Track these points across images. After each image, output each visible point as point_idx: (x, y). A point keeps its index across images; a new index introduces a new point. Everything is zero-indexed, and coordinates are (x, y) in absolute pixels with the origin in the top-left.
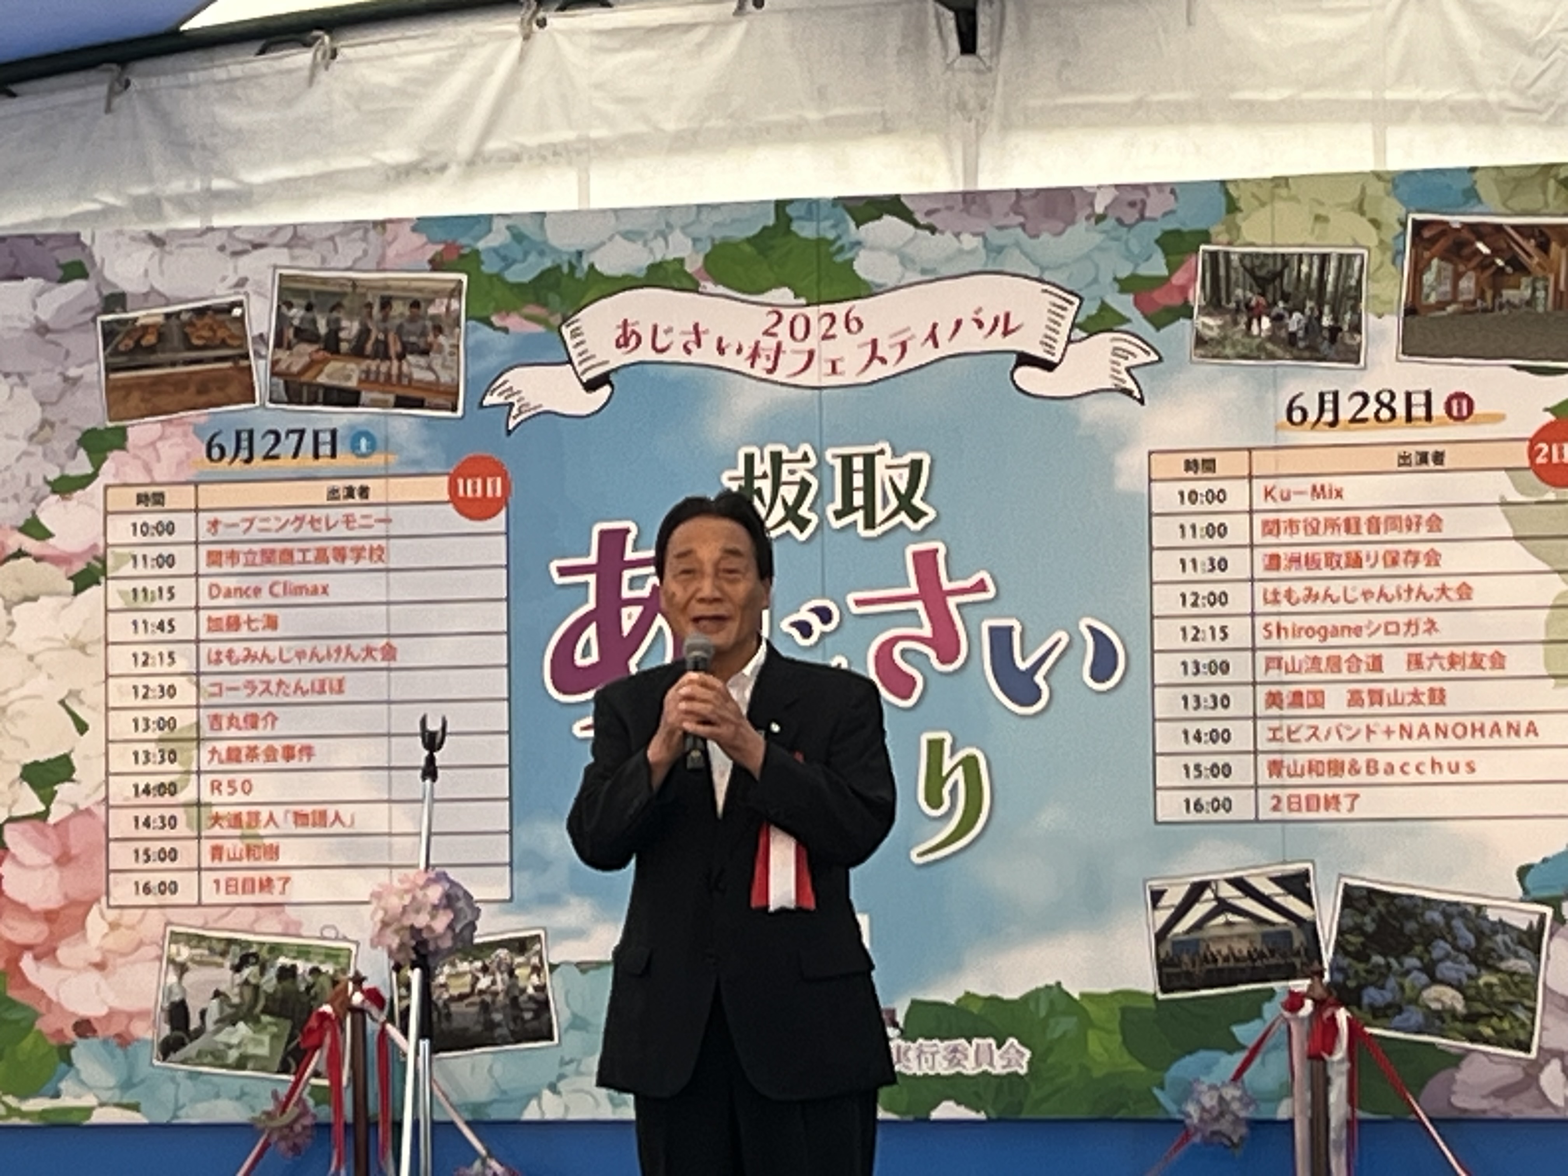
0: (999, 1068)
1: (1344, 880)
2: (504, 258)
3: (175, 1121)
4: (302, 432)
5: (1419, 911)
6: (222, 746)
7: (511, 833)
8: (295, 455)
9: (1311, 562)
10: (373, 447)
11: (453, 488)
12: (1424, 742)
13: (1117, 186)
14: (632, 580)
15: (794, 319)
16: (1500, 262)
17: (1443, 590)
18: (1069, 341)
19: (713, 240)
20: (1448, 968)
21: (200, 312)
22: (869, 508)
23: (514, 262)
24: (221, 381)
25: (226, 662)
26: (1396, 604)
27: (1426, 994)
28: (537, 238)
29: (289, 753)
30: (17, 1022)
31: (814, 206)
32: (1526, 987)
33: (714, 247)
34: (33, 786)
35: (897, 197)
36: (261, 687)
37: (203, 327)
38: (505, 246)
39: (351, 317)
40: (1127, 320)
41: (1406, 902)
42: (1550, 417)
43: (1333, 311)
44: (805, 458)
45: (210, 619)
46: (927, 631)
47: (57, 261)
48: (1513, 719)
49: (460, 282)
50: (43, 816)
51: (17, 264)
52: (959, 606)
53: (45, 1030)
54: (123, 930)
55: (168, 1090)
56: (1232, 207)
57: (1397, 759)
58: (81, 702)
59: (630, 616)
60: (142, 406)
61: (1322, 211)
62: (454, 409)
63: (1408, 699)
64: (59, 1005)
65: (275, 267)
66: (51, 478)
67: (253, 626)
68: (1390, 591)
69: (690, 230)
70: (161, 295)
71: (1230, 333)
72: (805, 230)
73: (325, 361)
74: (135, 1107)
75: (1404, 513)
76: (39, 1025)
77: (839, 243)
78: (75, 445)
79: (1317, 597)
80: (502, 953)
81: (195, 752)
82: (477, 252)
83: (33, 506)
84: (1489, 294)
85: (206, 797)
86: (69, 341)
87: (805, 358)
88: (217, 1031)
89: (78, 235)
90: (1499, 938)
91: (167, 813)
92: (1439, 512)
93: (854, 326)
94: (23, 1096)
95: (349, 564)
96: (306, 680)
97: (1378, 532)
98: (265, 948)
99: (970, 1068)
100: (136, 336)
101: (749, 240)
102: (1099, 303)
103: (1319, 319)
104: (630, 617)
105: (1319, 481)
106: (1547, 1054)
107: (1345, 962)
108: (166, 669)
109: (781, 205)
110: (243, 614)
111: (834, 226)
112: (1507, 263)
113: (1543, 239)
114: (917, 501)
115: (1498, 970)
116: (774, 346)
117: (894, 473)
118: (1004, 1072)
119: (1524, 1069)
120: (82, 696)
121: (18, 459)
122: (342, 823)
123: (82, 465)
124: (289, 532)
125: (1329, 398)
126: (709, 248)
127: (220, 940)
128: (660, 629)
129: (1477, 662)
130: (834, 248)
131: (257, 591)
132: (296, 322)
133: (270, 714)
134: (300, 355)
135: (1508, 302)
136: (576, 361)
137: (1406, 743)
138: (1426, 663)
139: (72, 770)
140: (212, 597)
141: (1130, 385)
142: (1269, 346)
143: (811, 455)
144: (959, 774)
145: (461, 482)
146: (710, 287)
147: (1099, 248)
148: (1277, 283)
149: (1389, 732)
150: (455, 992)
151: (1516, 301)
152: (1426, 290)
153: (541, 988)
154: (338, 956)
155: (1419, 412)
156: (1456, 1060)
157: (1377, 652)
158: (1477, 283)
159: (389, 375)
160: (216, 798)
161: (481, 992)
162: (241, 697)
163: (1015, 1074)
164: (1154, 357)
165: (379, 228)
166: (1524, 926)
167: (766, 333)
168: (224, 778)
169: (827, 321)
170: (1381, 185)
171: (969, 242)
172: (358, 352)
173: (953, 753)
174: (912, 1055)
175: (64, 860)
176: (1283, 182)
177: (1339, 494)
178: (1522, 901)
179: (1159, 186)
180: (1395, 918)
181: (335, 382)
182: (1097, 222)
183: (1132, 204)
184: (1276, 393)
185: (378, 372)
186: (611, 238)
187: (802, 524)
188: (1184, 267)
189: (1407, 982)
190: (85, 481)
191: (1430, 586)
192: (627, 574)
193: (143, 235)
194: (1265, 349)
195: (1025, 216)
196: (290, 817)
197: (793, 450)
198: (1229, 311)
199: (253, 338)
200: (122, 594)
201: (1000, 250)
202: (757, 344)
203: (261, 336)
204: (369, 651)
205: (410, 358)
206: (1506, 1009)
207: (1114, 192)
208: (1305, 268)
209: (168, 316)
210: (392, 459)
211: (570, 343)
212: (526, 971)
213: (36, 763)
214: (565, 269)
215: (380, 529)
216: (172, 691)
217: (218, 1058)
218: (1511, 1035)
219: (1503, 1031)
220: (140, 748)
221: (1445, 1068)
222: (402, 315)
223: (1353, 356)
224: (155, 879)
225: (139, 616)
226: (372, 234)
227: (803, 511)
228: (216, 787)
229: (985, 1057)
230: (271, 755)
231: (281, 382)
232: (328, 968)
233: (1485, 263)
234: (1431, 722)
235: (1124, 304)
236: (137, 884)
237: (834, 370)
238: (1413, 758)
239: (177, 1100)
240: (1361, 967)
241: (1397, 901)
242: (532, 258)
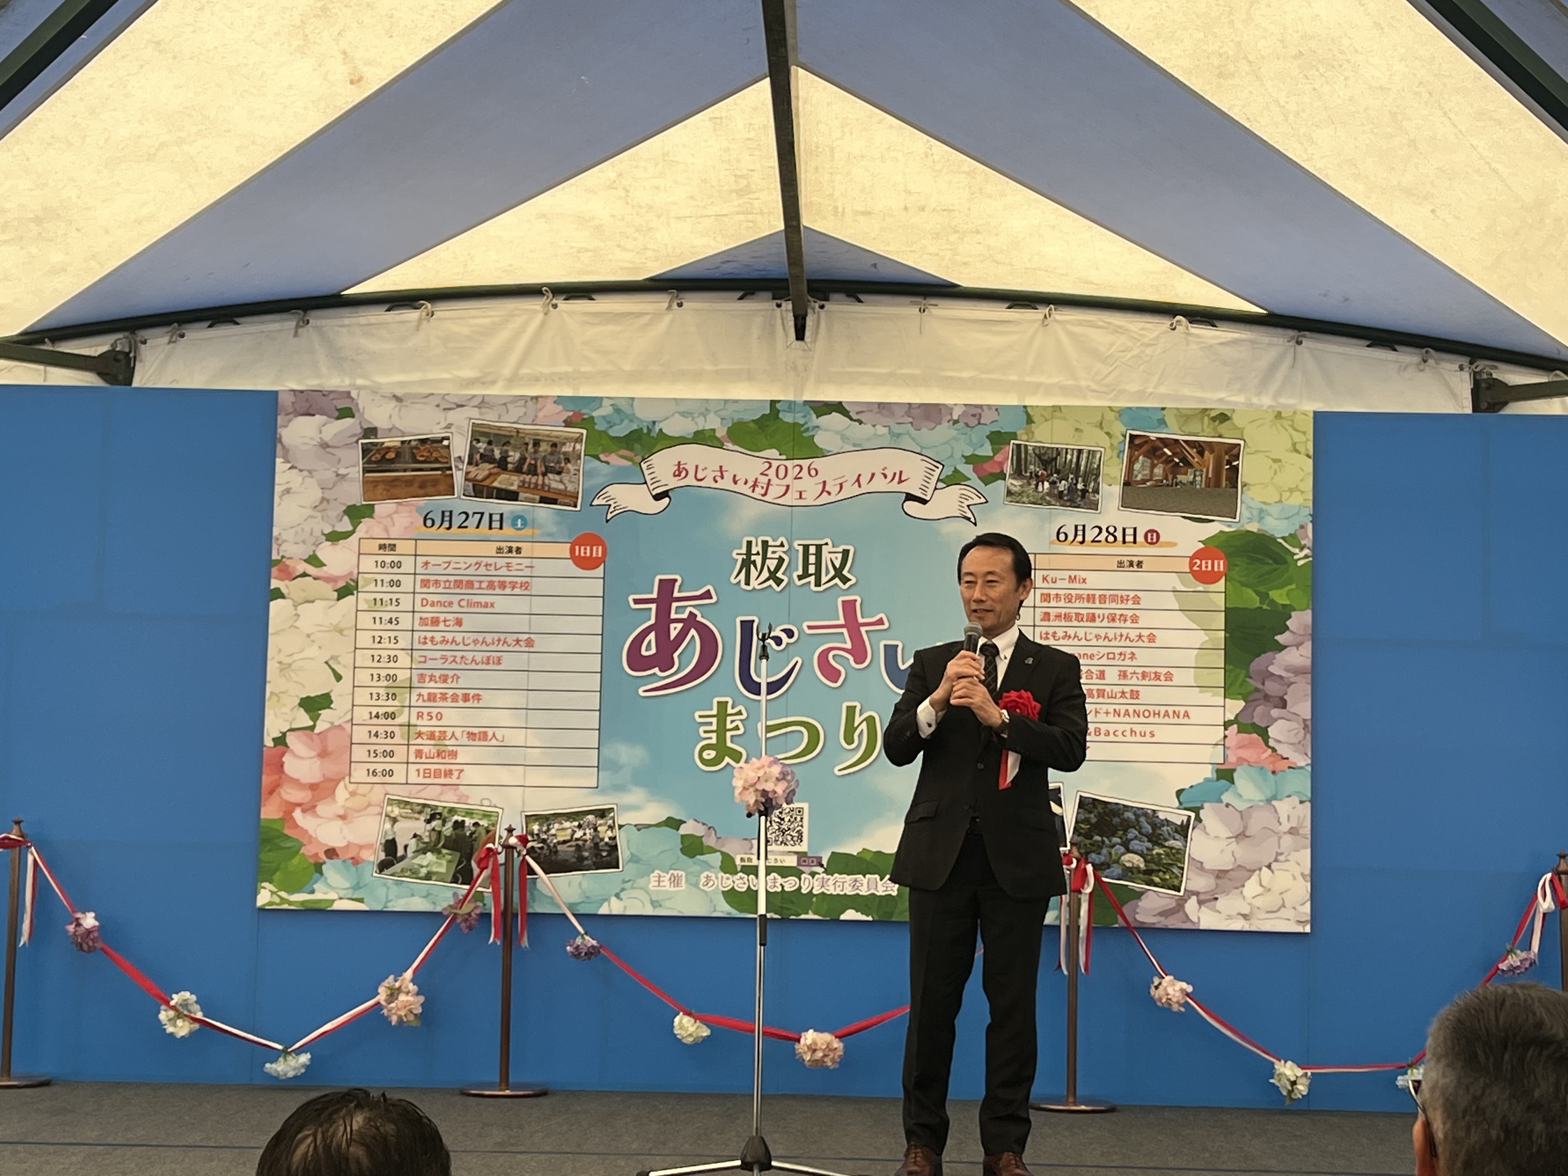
0: (881, 892)
1: (1079, 793)
2: (609, 422)
3: (385, 909)
4: (482, 514)
5: (1121, 812)
6: (425, 692)
7: (598, 748)
8: (478, 527)
9: (1067, 617)
10: (525, 524)
11: (572, 550)
12: (1127, 719)
13: (965, 405)
14: (677, 607)
15: (778, 467)
16: (1177, 460)
17: (1140, 636)
18: (936, 489)
19: (733, 419)
20: (1137, 844)
21: (423, 441)
22: (818, 574)
23: (615, 425)
24: (435, 482)
25: (429, 643)
26: (1113, 643)
27: (1122, 858)
28: (629, 412)
29: (466, 698)
30: (289, 848)
31: (793, 406)
32: (1179, 856)
33: (734, 424)
34: (307, 711)
35: (840, 403)
36: (451, 659)
37: (424, 450)
38: (608, 416)
39: (515, 449)
40: (970, 479)
41: (1115, 807)
42: (1202, 546)
43: (1083, 481)
44: (782, 545)
45: (421, 618)
46: (849, 646)
47: (336, 406)
48: (1176, 709)
49: (582, 434)
50: (312, 728)
51: (310, 406)
52: (867, 632)
53: (307, 853)
54: (358, 797)
55: (382, 892)
56: (1030, 420)
57: (1111, 728)
58: (339, 663)
59: (675, 628)
60: (385, 492)
61: (1078, 426)
62: (575, 506)
63: (1119, 695)
64: (316, 839)
65: (470, 419)
66: (326, 532)
67: (447, 623)
68: (1111, 636)
69: (720, 413)
70: (398, 429)
71: (1026, 489)
72: (787, 418)
73: (498, 474)
74: (361, 900)
75: (1119, 593)
76: (301, 851)
77: (806, 426)
78: (342, 514)
79: (1070, 637)
80: (591, 817)
81: (408, 695)
82: (593, 417)
83: (314, 548)
84: (1170, 477)
85: (413, 721)
86: (339, 453)
87: (785, 488)
88: (414, 858)
89: (349, 393)
90: (1165, 828)
91: (389, 729)
92: (1139, 594)
93: (813, 472)
94: (291, 892)
95: (508, 591)
96: (479, 656)
97: (1105, 602)
98: (446, 810)
99: (864, 892)
100: (383, 452)
101: (753, 421)
102: (953, 469)
103: (1076, 484)
104: (675, 630)
105: (1073, 573)
106: (1190, 893)
107: (1079, 839)
108: (392, 646)
109: (773, 403)
110: (442, 617)
111: (804, 416)
112: (1181, 461)
113: (1200, 449)
114: (845, 572)
115: (1164, 846)
116: (766, 481)
117: (833, 556)
118: (883, 894)
119: (1176, 900)
120: (339, 659)
121: (306, 520)
122: (497, 740)
123: (345, 525)
124: (471, 571)
125: (1080, 528)
126: (730, 425)
127: (419, 804)
128: (693, 636)
129: (1157, 677)
130: (802, 429)
131: (451, 604)
132: (482, 451)
133: (455, 675)
134: (483, 470)
135: (1180, 482)
136: (649, 482)
137: (1117, 719)
138: (1130, 676)
139: (332, 702)
140: (422, 606)
141: (969, 515)
142: (1048, 498)
143: (785, 543)
144: (864, 726)
145: (577, 548)
146: (730, 446)
147: (955, 439)
148: (1054, 463)
149: (1107, 713)
150: (561, 839)
151: (1184, 481)
152: (1135, 473)
153: (613, 838)
154: (491, 816)
155: (1130, 538)
156: (1139, 895)
157: (1102, 668)
158: (1164, 470)
159: (536, 484)
160: (420, 722)
161: (577, 840)
162: (438, 664)
163: (890, 895)
164: (983, 500)
165: (534, 400)
166: (1179, 823)
167: (762, 474)
168: (425, 711)
169: (798, 469)
170: (1114, 413)
171: (881, 430)
172: (518, 470)
173: (861, 715)
174: (831, 882)
175: (323, 754)
176: (1058, 409)
177: (1084, 581)
178: (1178, 808)
179: (989, 407)
180: (1108, 816)
181: (503, 487)
182: (954, 424)
183: (974, 416)
184: (1050, 523)
185: (530, 483)
186: (673, 415)
187: (779, 582)
188: (1002, 451)
189: (1113, 851)
190: (346, 535)
191: (1133, 634)
192: (675, 605)
193: (391, 395)
194: (1045, 499)
195: (913, 418)
196: (465, 735)
197: (774, 540)
198: (1025, 477)
199: (455, 459)
200: (366, 601)
201: (899, 435)
202: (756, 479)
203: (460, 457)
204: (518, 641)
205: (550, 475)
206: (1167, 868)
207: (964, 408)
208: (1069, 457)
209: (403, 442)
210: (537, 532)
211: (646, 472)
212: (606, 828)
213: (308, 698)
214: (645, 431)
215: (527, 572)
216: (395, 659)
217: (414, 874)
218: (1170, 882)
219: (1166, 880)
220: (374, 691)
221: (1134, 899)
222: (545, 451)
223: (1093, 506)
224: (379, 768)
225: (378, 615)
226: (530, 403)
227: (779, 575)
228: (420, 716)
229: (872, 885)
230: (455, 698)
231: (471, 484)
232: (484, 823)
233: (1168, 460)
234: (1131, 709)
235: (967, 470)
236: (368, 770)
237: (801, 497)
238: (1121, 728)
239: (387, 896)
240: (1088, 842)
241: (1109, 806)
242: (626, 422)
